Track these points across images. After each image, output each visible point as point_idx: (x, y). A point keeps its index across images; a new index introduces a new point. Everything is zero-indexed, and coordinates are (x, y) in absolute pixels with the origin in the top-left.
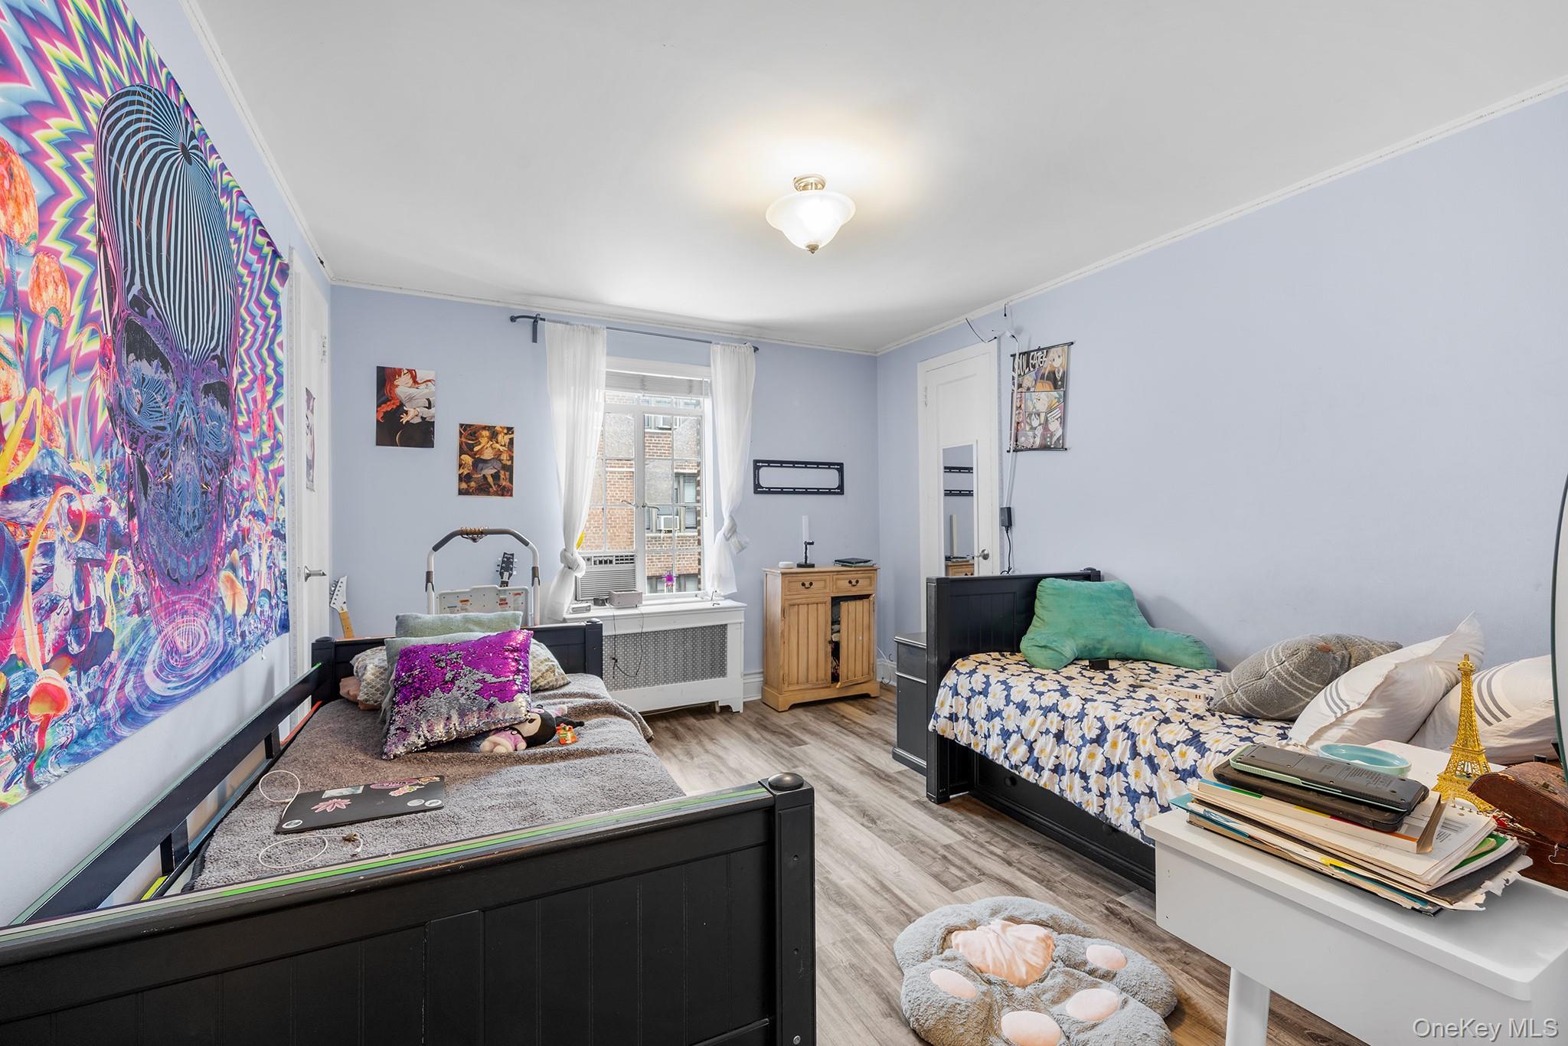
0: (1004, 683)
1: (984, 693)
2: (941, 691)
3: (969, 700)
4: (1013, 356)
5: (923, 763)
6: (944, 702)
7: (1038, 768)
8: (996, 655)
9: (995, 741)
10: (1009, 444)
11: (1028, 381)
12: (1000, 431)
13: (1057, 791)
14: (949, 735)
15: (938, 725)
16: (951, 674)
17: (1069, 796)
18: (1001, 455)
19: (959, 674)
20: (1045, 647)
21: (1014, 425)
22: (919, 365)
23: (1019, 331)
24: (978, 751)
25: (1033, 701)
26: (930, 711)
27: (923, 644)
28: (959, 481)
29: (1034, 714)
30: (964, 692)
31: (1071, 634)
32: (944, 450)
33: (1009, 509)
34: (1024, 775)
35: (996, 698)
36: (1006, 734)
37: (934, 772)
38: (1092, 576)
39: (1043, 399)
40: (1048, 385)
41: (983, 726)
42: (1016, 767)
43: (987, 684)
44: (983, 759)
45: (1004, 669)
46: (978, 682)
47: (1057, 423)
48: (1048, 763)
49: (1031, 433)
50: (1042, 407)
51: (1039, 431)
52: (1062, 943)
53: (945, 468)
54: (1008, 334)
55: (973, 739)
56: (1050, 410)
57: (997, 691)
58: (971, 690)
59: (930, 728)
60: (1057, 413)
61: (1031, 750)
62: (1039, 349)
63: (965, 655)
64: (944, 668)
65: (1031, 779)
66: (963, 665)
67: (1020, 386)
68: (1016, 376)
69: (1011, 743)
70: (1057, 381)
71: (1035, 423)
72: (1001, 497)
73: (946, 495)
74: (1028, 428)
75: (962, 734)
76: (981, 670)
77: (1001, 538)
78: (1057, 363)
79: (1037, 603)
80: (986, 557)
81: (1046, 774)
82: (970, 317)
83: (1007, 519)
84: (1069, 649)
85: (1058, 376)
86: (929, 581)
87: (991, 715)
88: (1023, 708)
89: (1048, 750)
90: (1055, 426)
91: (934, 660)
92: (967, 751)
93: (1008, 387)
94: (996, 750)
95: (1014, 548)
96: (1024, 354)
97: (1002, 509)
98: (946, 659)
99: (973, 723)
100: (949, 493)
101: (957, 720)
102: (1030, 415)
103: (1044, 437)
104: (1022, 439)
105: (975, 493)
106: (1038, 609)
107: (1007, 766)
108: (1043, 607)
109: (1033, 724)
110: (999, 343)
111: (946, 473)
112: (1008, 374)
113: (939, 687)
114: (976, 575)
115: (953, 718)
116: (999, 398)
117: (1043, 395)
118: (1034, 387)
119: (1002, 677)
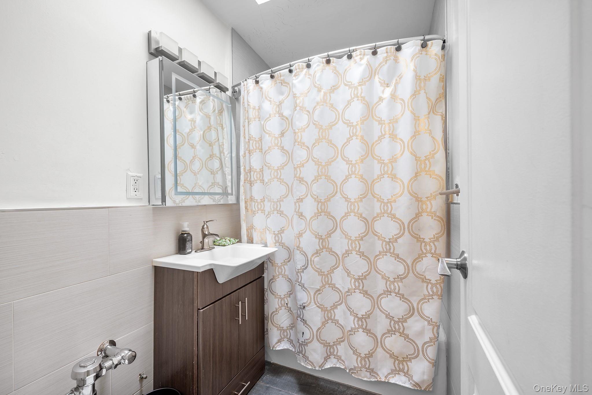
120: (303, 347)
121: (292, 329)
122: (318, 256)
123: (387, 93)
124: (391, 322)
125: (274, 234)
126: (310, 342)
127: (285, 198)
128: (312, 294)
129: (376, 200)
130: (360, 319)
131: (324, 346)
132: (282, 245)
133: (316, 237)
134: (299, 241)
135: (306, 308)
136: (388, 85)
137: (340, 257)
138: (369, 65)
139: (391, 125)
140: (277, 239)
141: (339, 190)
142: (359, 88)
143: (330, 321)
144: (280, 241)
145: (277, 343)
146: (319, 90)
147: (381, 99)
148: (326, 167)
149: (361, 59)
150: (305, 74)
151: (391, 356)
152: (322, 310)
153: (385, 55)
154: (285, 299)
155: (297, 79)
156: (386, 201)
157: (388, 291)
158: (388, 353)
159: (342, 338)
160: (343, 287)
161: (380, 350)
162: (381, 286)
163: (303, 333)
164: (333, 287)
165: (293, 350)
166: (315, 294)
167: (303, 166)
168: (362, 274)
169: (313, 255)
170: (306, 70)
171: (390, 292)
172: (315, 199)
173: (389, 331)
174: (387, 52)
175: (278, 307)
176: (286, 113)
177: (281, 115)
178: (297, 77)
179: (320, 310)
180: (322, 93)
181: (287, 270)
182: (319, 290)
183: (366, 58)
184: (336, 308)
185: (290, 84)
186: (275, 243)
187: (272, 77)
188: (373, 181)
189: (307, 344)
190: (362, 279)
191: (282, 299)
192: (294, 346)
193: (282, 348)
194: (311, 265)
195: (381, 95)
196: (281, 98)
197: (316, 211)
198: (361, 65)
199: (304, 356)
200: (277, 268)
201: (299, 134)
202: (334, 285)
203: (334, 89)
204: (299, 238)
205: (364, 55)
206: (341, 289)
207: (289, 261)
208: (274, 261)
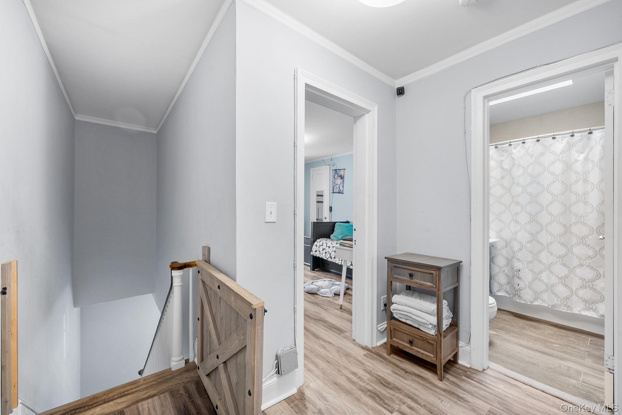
0: (326, 243)
1: (322, 245)
2: (313, 246)
3: (319, 247)
4: (333, 170)
5: (310, 264)
6: (314, 248)
7: (331, 258)
8: (326, 239)
9: (324, 254)
10: (332, 191)
11: (336, 177)
12: (330, 188)
13: (334, 262)
14: (315, 255)
15: (313, 253)
16: (316, 242)
17: (336, 262)
18: (330, 194)
19: (317, 242)
20: (335, 236)
21: (333, 187)
22: (311, 169)
23: (334, 164)
24: (321, 257)
25: (331, 246)
26: (311, 250)
27: (310, 237)
28: (320, 199)
29: (331, 248)
30: (318, 246)
31: (341, 234)
32: (317, 191)
33: (331, 207)
34: (329, 260)
35: (324, 246)
36: (326, 253)
37: (312, 266)
38: (347, 222)
39: (339, 181)
40: (340, 178)
41: (322, 252)
42: (328, 259)
43: (323, 244)
44: (322, 259)
45: (326, 241)
46: (321, 243)
47: (342, 187)
48: (333, 257)
49: (336, 189)
50: (339, 183)
51: (338, 189)
52: (331, 282)
53: (317, 195)
54: (332, 165)
55: (320, 255)
56: (340, 184)
57: (325, 245)
58: (320, 245)
59: (311, 254)
60: (342, 185)
61: (330, 255)
62: (338, 169)
63: (319, 239)
64: (314, 242)
65: (330, 261)
66: (318, 240)
67: (334, 177)
68: (333, 175)
69: (327, 254)
70: (342, 177)
71: (337, 187)
72: (330, 205)
73: (317, 202)
74: (336, 188)
75: (317, 254)
76: (322, 241)
77: (329, 214)
78: (342, 173)
79: (335, 228)
80: (326, 218)
81: (333, 259)
82: (324, 159)
83: (331, 209)
84: (340, 237)
85: (342, 176)
86: (311, 222)
87: (323, 249)
88: (329, 247)
89: (333, 254)
90: (341, 188)
91: (312, 240)
92: (319, 258)
93: (332, 177)
94: (324, 256)
95: (332, 216)
96: (335, 170)
97: (330, 207)
98: (315, 240)
99: (320, 252)
100: (318, 202)
101: (317, 251)
102: (336, 185)
103: (339, 190)
104: (334, 190)
105: (324, 202)
106: (335, 229)
107: (326, 259)
108: (336, 229)
109: (331, 250)
110: (330, 166)
111: (317, 203)
112: (332, 174)
113: (313, 245)
114: (323, 221)
115: (316, 251)
116: (330, 180)
117: (339, 180)
118: (337, 178)
119: (326, 242)
120: (518, 292)
121: (507, 285)
122: (530, 244)
123: (582, 157)
124: (583, 282)
125: (496, 232)
126: (523, 289)
127: (504, 212)
128: (526, 264)
129: (572, 215)
130: (559, 278)
131: (534, 292)
132: (502, 239)
133: (529, 234)
134: (516, 236)
135: (521, 271)
136: (582, 153)
137: (546, 245)
138: (568, 142)
139: (584, 175)
140: (498, 234)
141: (544, 209)
142: (561, 156)
143: (537, 280)
144: (500, 236)
145: (497, 292)
146: (532, 157)
147: (577, 161)
148: (536, 197)
149: (562, 140)
150: (521, 147)
151: (583, 301)
152: (532, 273)
153: (581, 137)
154: (503, 268)
155: (515, 150)
156: (580, 215)
157: (581, 265)
158: (580, 299)
159: (546, 289)
160: (547, 262)
161: (574, 297)
162: (576, 262)
163: (519, 284)
164: (540, 262)
165: (509, 296)
166: (527, 264)
167: (519, 196)
168: (562, 254)
169: (526, 243)
170: (521, 145)
171: (583, 265)
172: (528, 214)
173: (581, 287)
174: (581, 136)
175: (498, 271)
176: (506, 166)
177: (502, 168)
178: (515, 149)
179: (531, 272)
180: (534, 158)
181: (504, 252)
182: (530, 262)
183: (566, 139)
184: (542, 273)
185: (510, 152)
186: (497, 237)
187: (496, 147)
188: (571, 204)
189: (521, 290)
190: (561, 257)
191: (501, 268)
192: (509, 294)
193: (500, 295)
194: (525, 248)
195: (577, 158)
196: (502, 158)
197: (529, 220)
198: (562, 143)
199: (519, 296)
200: (498, 250)
201: (517, 179)
202: (541, 260)
203: (542, 154)
204: (515, 234)
205: (565, 137)
206: (546, 263)
207: (506, 247)
208: (496, 247)
